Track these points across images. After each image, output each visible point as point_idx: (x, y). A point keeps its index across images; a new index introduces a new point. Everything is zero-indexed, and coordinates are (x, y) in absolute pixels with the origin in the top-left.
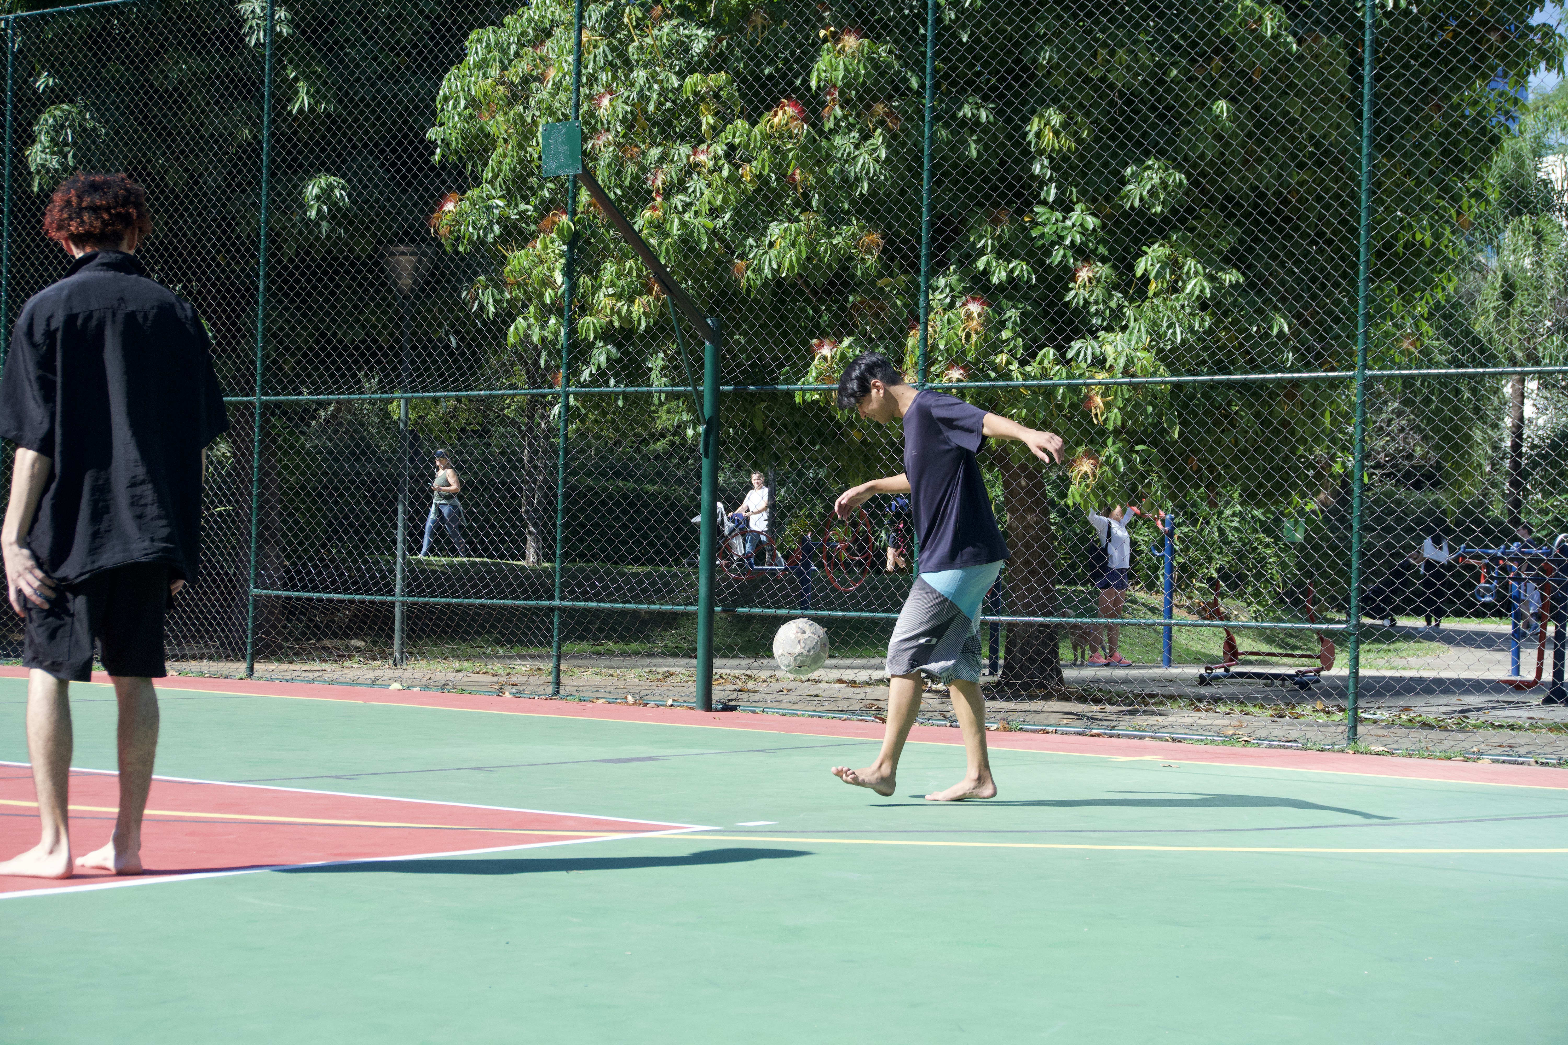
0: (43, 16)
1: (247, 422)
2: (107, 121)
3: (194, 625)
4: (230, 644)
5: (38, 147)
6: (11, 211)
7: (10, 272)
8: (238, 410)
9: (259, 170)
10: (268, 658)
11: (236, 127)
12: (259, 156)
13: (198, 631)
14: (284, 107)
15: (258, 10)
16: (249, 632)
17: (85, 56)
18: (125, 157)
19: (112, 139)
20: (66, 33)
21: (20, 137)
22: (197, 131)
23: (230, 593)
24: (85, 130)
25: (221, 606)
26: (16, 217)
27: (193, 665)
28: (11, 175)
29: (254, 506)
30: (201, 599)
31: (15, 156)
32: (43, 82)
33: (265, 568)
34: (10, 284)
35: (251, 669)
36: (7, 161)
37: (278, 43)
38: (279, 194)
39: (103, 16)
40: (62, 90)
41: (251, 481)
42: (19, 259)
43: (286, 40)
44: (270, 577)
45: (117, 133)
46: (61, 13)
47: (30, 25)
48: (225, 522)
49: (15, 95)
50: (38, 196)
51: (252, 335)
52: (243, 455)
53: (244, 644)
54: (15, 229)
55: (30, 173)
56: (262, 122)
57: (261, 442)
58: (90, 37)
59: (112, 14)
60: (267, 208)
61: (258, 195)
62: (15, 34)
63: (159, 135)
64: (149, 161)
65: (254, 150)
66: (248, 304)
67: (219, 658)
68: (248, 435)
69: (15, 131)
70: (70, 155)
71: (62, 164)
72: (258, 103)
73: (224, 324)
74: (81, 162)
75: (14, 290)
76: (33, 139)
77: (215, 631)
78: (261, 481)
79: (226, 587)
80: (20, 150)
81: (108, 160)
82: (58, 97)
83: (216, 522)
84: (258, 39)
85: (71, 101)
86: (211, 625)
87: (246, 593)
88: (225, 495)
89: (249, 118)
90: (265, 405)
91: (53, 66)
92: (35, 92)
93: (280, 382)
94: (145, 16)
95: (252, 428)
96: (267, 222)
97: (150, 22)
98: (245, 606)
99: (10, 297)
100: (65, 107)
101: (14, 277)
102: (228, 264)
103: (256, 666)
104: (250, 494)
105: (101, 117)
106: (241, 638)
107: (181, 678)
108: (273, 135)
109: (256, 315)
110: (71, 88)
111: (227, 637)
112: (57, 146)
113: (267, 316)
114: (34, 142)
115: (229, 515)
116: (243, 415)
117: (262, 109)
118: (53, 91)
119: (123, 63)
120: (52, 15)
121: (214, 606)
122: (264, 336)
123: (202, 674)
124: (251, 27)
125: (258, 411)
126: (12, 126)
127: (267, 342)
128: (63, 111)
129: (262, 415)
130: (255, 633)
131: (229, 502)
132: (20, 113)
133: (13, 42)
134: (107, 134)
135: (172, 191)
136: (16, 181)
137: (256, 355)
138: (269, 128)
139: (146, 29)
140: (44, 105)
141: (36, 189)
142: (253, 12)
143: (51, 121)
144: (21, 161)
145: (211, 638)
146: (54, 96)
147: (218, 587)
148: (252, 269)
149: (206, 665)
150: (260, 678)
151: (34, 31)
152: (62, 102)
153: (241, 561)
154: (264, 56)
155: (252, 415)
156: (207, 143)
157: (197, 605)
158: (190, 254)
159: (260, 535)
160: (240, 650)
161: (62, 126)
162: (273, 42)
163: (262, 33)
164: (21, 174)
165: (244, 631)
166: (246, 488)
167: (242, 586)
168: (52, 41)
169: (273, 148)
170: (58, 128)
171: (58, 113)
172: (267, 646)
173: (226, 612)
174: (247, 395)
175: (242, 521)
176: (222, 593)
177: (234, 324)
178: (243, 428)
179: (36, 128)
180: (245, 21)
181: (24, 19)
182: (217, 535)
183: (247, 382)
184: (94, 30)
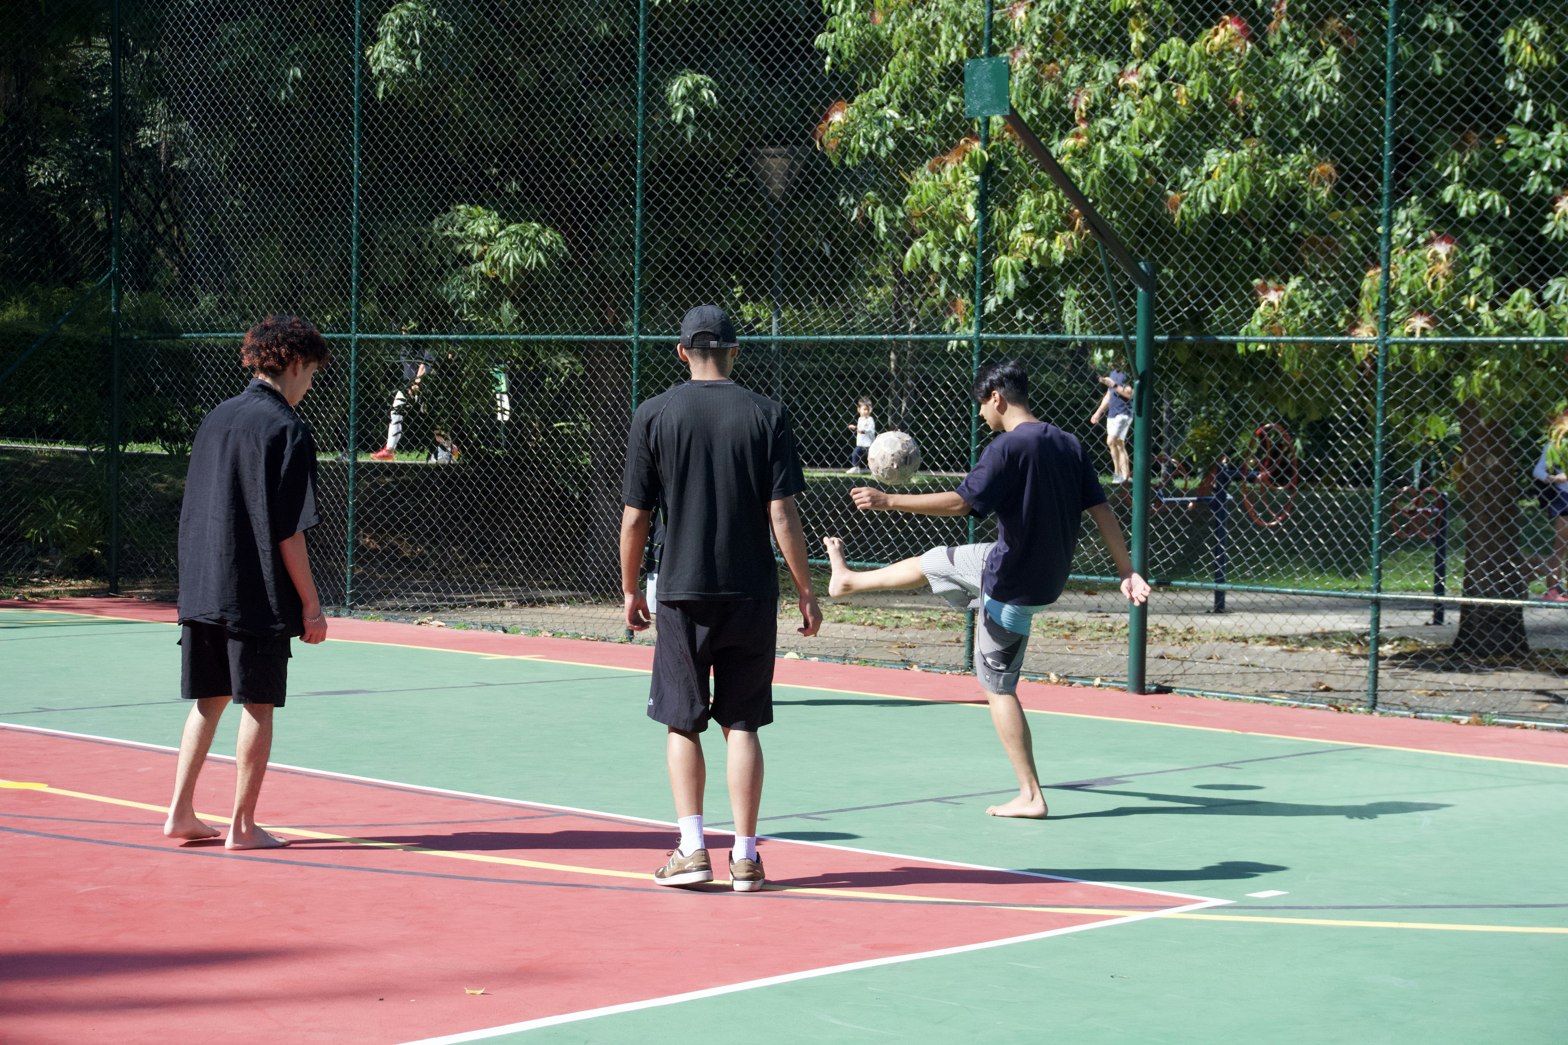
1: (624, 364)
2: (456, 19)
5: (381, 48)
7: (361, 194)
8: (613, 349)
24: (434, 31)
50: (384, 102)
51: (629, 269)
55: (376, 80)
56: (637, 33)
57: (638, 385)
61: (634, 115)
65: (628, 64)
68: (625, 377)
70: (419, 60)
71: (409, 69)
73: (597, 256)
74: (432, 68)
75: (365, 210)
90: (643, 345)
93: (660, 320)
95: (629, 370)
96: (645, 145)
100: (412, 5)
105: (449, 13)
108: (649, 47)
109: (635, 247)
112: (404, 48)
113: (645, 247)
114: (377, 41)
116: (619, 355)
122: (641, 270)
125: (635, 352)
127: (644, 275)
128: (409, 9)
129: (640, 356)
134: (459, 34)
137: (633, 290)
138: (645, 40)
141: (380, 96)
143: (397, 21)
144: (362, 61)
148: (628, 196)
155: (629, 356)
156: (576, 55)
158: (559, 178)
161: (409, 28)
164: (367, 81)
170: (405, 29)
171: (404, 12)
174: (624, 334)
178: (620, 370)
179: (381, 29)
183: (624, 320)
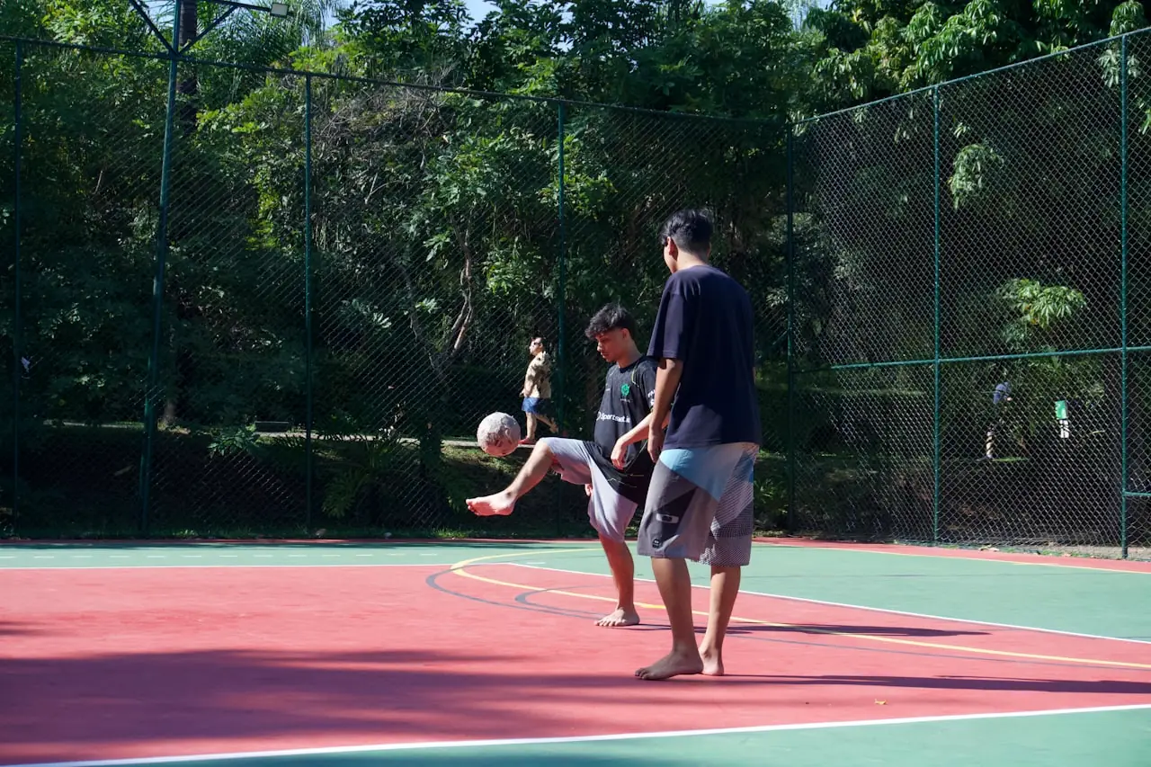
0: (958, 83)
1: (1116, 367)
2: (1006, 154)
3: (1081, 519)
4: (1109, 533)
5: (957, 176)
6: (940, 224)
7: (940, 267)
8: (1109, 358)
9: (1119, 178)
10: (1138, 545)
11: (1100, 148)
12: (1119, 168)
13: (1084, 523)
14: (1137, 131)
15: (1114, 60)
16: (1123, 525)
17: (989, 108)
18: (1020, 178)
19: (1010, 166)
20: (975, 93)
21: (944, 171)
22: (1072, 154)
23: (1107, 495)
24: (990, 162)
25: (1101, 505)
26: (944, 228)
27: (1081, 548)
28: (940, 198)
29: (1124, 430)
30: (1085, 500)
31: (942, 184)
32: (959, 130)
33: (1134, 477)
34: (941, 276)
35: (1126, 552)
36: (936, 189)
37: (1131, 83)
38: (1135, 196)
39: (1001, 78)
40: (973, 134)
41: (1121, 412)
42: (946, 258)
43: (1137, 80)
44: (1138, 482)
45: (1013, 161)
46: (971, 80)
47: (949, 91)
48: (1102, 442)
49: (941, 141)
50: (959, 212)
51: (1118, 302)
52: (1114, 392)
53: (1120, 533)
54: (943, 237)
55: (952, 196)
56: (1120, 143)
57: (1127, 381)
58: (992, 94)
59: (1007, 76)
60: (1127, 207)
61: (1119, 198)
62: (939, 98)
63: (1044, 160)
64: (1037, 179)
65: (1115, 164)
66: (1114, 278)
67: (1101, 544)
68: (1117, 376)
69: (942, 167)
70: (980, 181)
71: (974, 187)
72: (1117, 129)
73: (1096, 295)
74: (988, 185)
75: (944, 280)
76: (953, 171)
77: (1097, 523)
78: (1128, 411)
79: (1104, 490)
80: (945, 180)
81: (1008, 181)
82: (970, 139)
83: (1095, 442)
84: (1114, 81)
85: (980, 142)
86: (1094, 519)
87: (1120, 495)
88: (1101, 422)
89: (1111, 141)
90: (1130, 354)
91: (966, 118)
92: (954, 138)
93: (1140, 336)
94: (1031, 74)
95: (1120, 371)
96: (1127, 216)
97: (1035, 79)
98: (1119, 504)
99: (941, 284)
100: (975, 146)
101: (943, 271)
102: (1098, 251)
103: (1130, 550)
104: (1120, 421)
105: (1002, 150)
106: (1117, 528)
107: (1073, 558)
108: (1129, 151)
109: (1121, 287)
110: (979, 133)
111: (1106, 528)
112: (971, 175)
113: (1129, 287)
114: (954, 173)
115: (1105, 437)
116: (1113, 362)
117: (1121, 133)
118: (967, 136)
119: (1016, 111)
120: (965, 82)
121: (1095, 505)
122: (1127, 302)
123: (1088, 555)
124: (1109, 73)
125: (1124, 358)
126: (939, 163)
127: (1129, 306)
128: (974, 149)
129: (1128, 361)
130: (1127, 525)
131: (1104, 427)
132: (944, 153)
133: (938, 104)
134: (1006, 163)
135: (1055, 200)
136: (943, 202)
137: (1121, 317)
138: (1126, 146)
139: (1033, 84)
140: (961, 146)
141: (956, 207)
142: (1110, 61)
143: (965, 157)
144: (945, 188)
145: (1094, 529)
146: (967, 139)
147: (1098, 491)
148: (1116, 253)
149: (1090, 549)
150: (1132, 559)
151: (952, 95)
152: (974, 143)
153: (1115, 471)
154: (1120, 94)
155: (1120, 361)
156: (1079, 162)
157: (1082, 504)
158: (1069, 245)
159: (1129, 451)
160: (1117, 537)
161: (974, 160)
162: (1127, 82)
163: (1117, 78)
164: (946, 197)
165: (1119, 524)
166: (1117, 416)
167: (1116, 490)
168: (965, 100)
169: (1130, 161)
170: (971, 162)
171: (970, 151)
172: (1137, 535)
173: (1105, 509)
174: (1115, 347)
175: (1115, 441)
176: (1101, 496)
177: (1104, 294)
178: (1113, 372)
179: (955, 163)
180: (1105, 69)
181: (945, 87)
182: (1096, 452)
183: (1116, 337)
184: (995, 89)
